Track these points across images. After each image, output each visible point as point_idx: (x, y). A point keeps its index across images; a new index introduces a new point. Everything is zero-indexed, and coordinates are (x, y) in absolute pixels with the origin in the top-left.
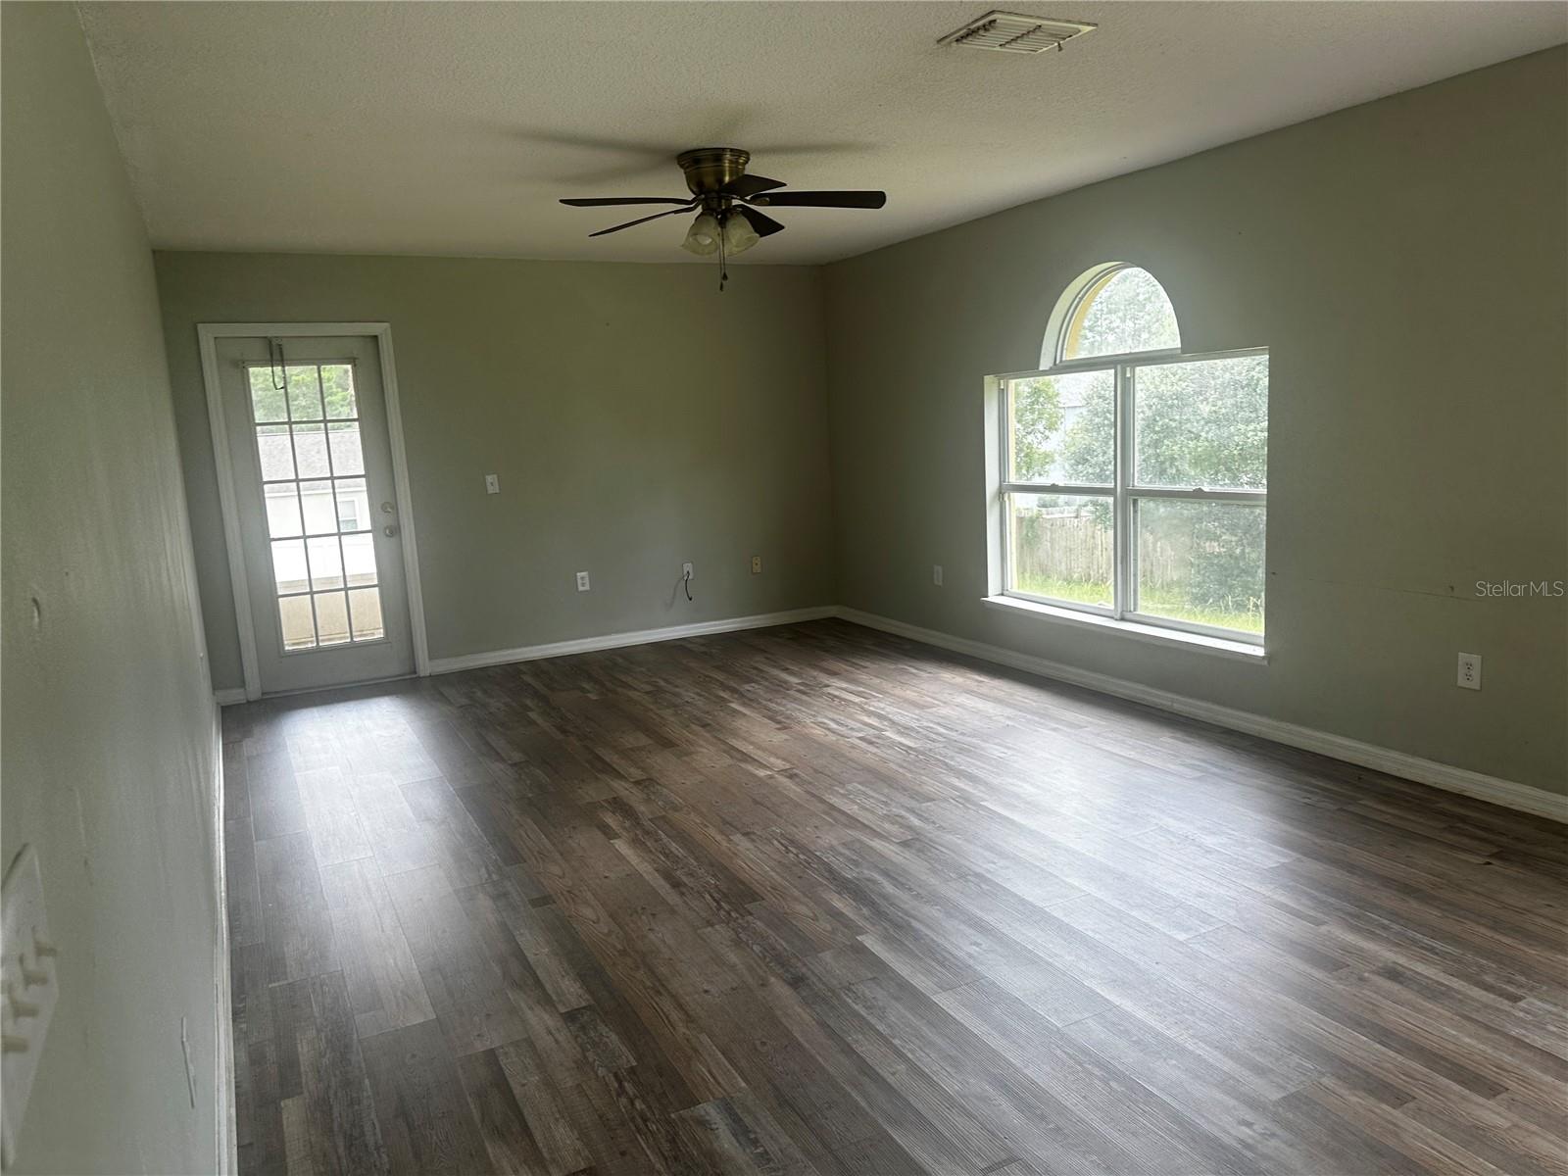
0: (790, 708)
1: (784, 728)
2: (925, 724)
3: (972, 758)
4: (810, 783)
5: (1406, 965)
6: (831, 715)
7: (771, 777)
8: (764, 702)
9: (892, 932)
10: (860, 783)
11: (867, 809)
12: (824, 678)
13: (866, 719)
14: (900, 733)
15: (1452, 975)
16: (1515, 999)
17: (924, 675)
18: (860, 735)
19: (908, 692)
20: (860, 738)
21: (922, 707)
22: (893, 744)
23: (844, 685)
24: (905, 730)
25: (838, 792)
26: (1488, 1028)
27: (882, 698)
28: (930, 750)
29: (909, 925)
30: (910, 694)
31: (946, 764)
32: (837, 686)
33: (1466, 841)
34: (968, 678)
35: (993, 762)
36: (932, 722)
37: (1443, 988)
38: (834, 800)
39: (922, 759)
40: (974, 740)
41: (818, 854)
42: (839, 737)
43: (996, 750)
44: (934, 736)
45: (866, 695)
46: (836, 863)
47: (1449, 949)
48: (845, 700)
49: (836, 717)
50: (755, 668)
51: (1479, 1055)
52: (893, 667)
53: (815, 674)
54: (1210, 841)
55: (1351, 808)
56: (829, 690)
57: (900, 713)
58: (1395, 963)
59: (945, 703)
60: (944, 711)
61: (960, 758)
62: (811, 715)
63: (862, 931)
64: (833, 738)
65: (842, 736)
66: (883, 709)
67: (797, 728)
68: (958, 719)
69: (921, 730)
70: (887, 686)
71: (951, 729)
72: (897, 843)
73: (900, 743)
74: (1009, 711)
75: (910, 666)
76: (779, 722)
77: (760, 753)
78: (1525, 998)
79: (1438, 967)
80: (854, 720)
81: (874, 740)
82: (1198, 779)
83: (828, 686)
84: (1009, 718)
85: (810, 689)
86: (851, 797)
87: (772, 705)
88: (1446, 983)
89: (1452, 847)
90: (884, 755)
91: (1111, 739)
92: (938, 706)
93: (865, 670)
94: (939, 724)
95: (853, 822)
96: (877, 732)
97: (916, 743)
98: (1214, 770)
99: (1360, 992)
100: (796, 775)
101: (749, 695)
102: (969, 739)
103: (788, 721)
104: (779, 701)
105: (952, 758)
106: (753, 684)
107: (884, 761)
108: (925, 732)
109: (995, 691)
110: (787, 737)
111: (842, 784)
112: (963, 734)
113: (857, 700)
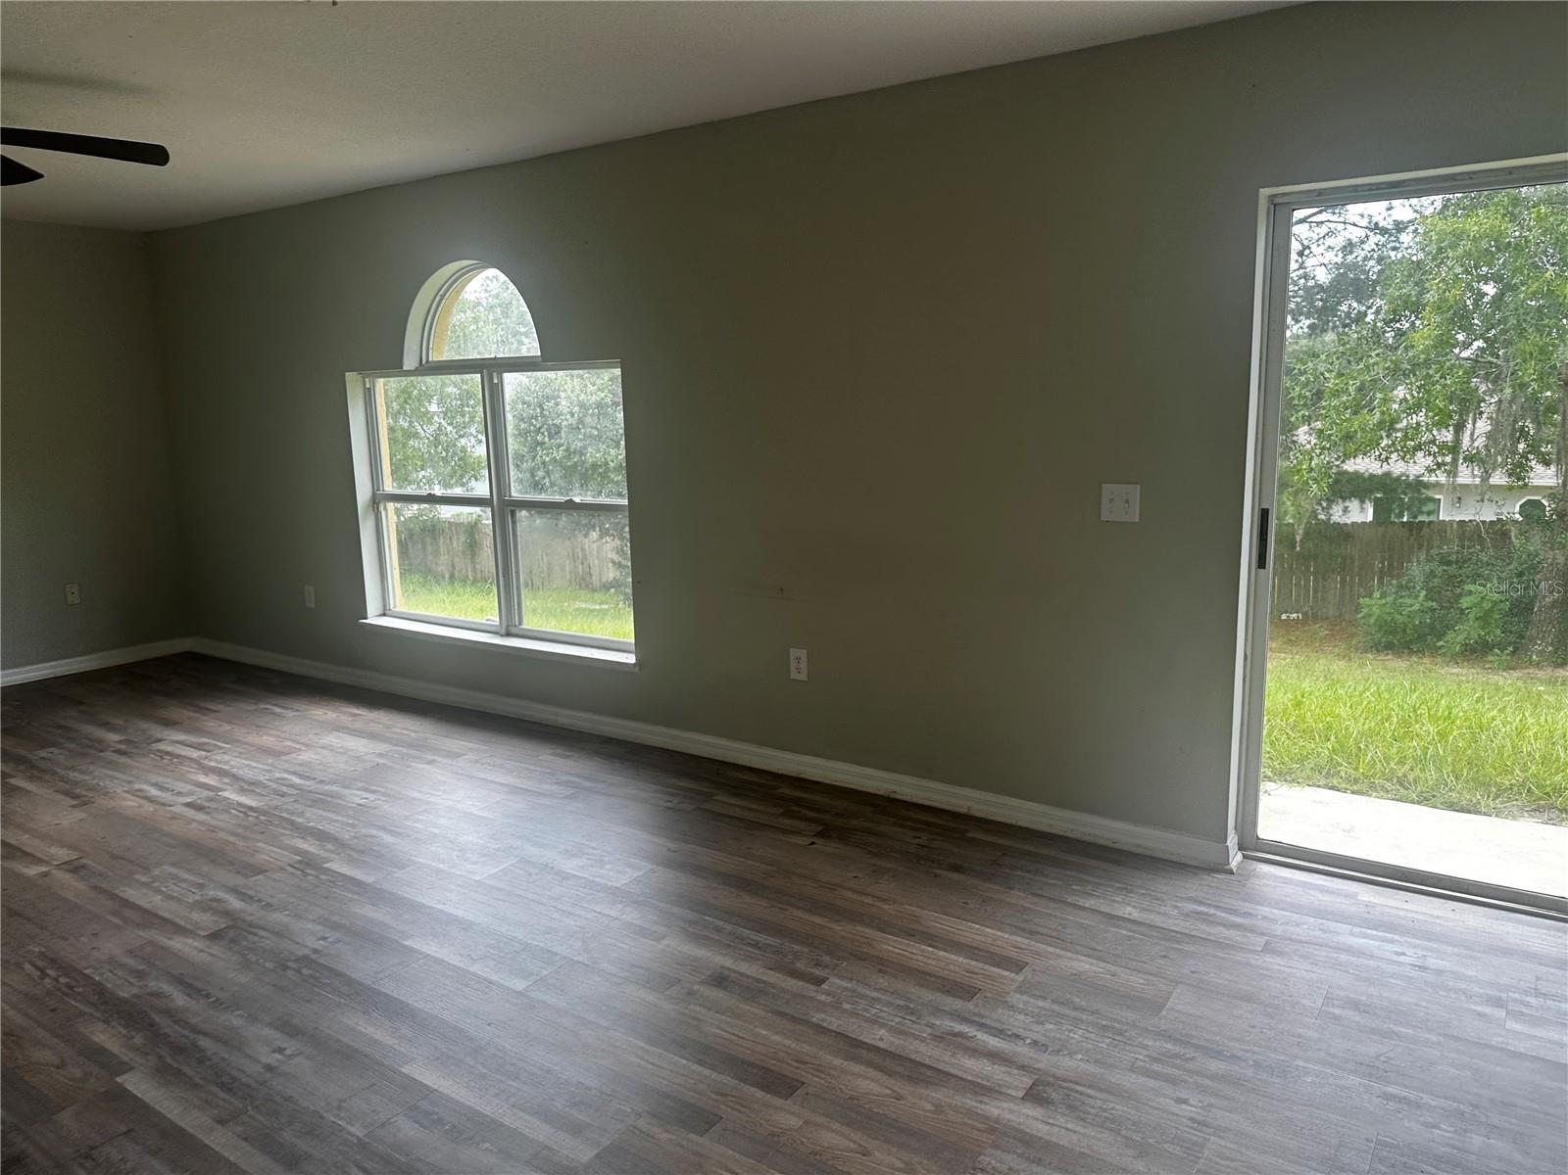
0: (98, 775)
1: (83, 803)
2: (278, 775)
3: (324, 810)
4: (101, 875)
5: (733, 967)
6: (154, 779)
7: (45, 875)
8: (62, 772)
9: (169, 1060)
10: (173, 865)
11: (173, 898)
12: (156, 731)
13: (203, 779)
14: (242, 791)
15: (771, 969)
16: (819, 982)
17: (291, 714)
18: (188, 800)
19: (265, 737)
20: (188, 805)
21: (277, 754)
22: (230, 805)
23: (182, 737)
24: (248, 786)
25: (137, 881)
26: (794, 1020)
27: (229, 749)
28: (276, 808)
29: (195, 1046)
30: (266, 740)
31: (292, 823)
32: (173, 740)
33: (797, 823)
34: (344, 713)
35: (351, 812)
36: (287, 771)
37: (762, 985)
38: (131, 894)
39: (265, 821)
40: (334, 788)
41: (87, 972)
42: (157, 807)
43: (357, 796)
44: (285, 789)
45: (207, 747)
46: (110, 980)
47: (771, 941)
48: (178, 756)
49: (160, 780)
50: (60, 727)
51: (783, 1051)
52: (250, 708)
53: (146, 726)
54: (570, 866)
55: (707, 806)
56: (162, 746)
57: (247, 765)
58: (722, 967)
59: (307, 746)
60: (306, 756)
61: (310, 813)
62: (125, 781)
63: (125, 1068)
64: (149, 808)
65: (163, 804)
66: (226, 763)
67: (102, 802)
68: (320, 764)
69: (270, 783)
70: (239, 732)
71: (308, 778)
72: (204, 937)
73: (239, 804)
74: (383, 747)
75: (275, 705)
76: (77, 797)
77: (37, 842)
78: (827, 979)
79: (760, 962)
80: (187, 782)
81: (207, 804)
82: (569, 797)
83: (160, 741)
84: (380, 755)
85: (131, 748)
86: (156, 884)
87: (74, 775)
88: (764, 978)
89: (785, 832)
90: (214, 823)
91: (489, 764)
92: (299, 750)
93: (213, 715)
94: (295, 773)
95: (150, 918)
96: (211, 794)
97: (260, 801)
98: (587, 784)
99: (687, 1008)
100: (84, 866)
101: (43, 765)
102: (327, 787)
103: (90, 794)
104: (84, 768)
105: (301, 814)
106: (52, 749)
107: (213, 829)
108: (274, 786)
109: (372, 724)
110: (84, 815)
111: (146, 869)
112: (322, 782)
113: (195, 754)
